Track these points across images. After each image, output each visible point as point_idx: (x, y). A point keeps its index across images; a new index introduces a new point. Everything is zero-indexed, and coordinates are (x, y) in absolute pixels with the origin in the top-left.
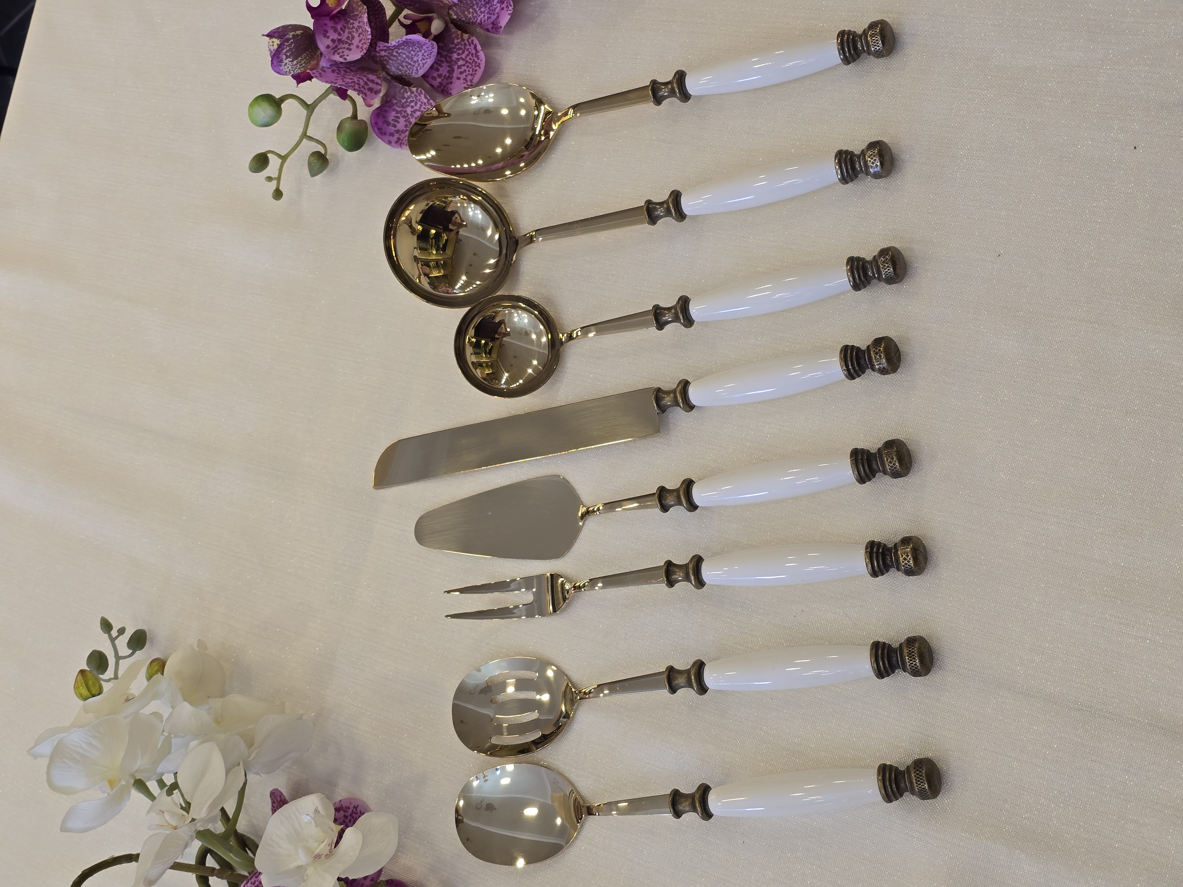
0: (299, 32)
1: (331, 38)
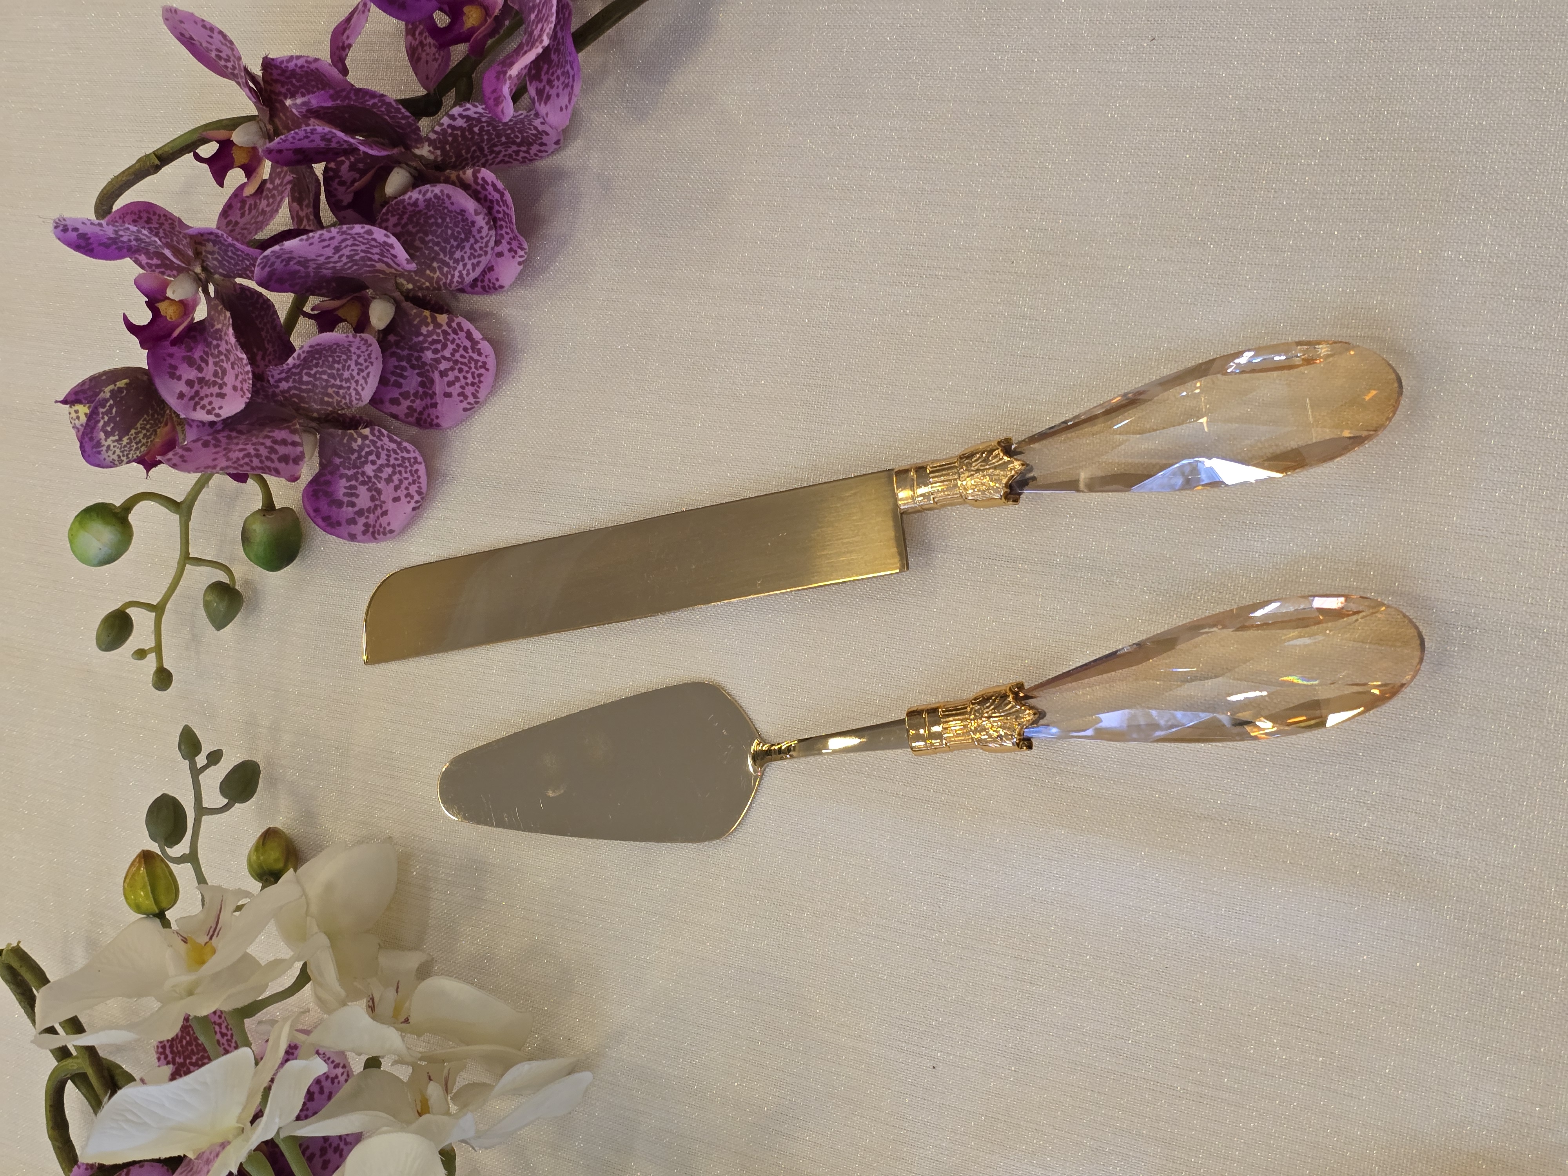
0: (121, 384)
1: (185, 377)
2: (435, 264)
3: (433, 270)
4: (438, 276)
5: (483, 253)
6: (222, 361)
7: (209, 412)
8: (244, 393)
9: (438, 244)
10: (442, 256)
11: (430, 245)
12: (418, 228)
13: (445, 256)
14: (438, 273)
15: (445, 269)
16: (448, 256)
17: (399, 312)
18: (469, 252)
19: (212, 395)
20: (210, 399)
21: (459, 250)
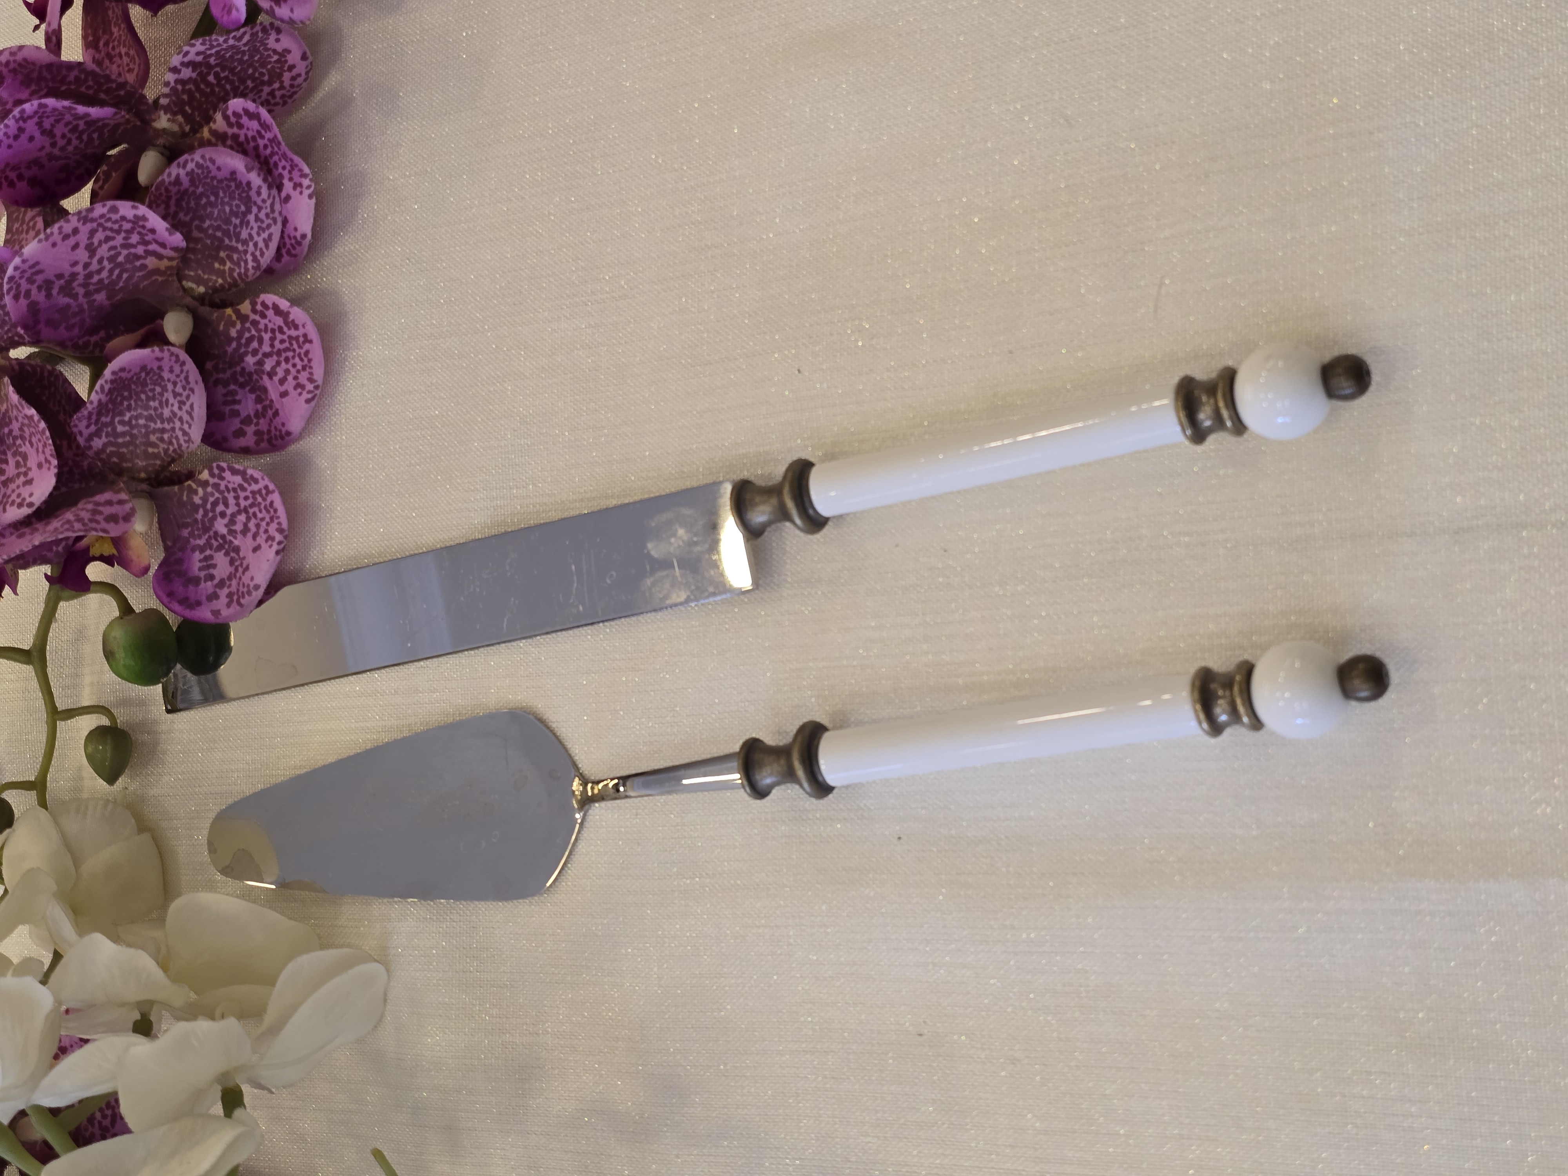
2: (222, 254)
3: (222, 262)
4: (230, 268)
5: (270, 221)
6: (20, 446)
7: (20, 506)
8: (50, 463)
9: (218, 228)
10: (227, 241)
11: (210, 232)
12: (191, 215)
13: (231, 240)
14: (228, 264)
15: (235, 256)
16: (234, 240)
17: (199, 323)
18: (256, 226)
19: (18, 487)
20: (17, 492)
21: (244, 228)
